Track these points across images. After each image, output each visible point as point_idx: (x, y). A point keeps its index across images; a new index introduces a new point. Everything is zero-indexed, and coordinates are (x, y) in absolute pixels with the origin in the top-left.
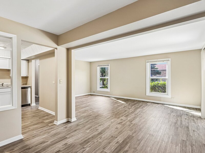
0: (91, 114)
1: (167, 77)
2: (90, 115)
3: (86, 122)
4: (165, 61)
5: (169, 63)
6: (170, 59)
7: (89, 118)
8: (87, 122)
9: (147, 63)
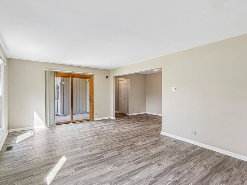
0: (146, 139)
2: (147, 137)
3: (151, 131)
7: (149, 135)
8: (149, 132)
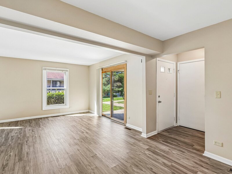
1: (65, 87)
4: (64, 71)
5: (67, 73)
6: (68, 70)
9: (43, 71)
